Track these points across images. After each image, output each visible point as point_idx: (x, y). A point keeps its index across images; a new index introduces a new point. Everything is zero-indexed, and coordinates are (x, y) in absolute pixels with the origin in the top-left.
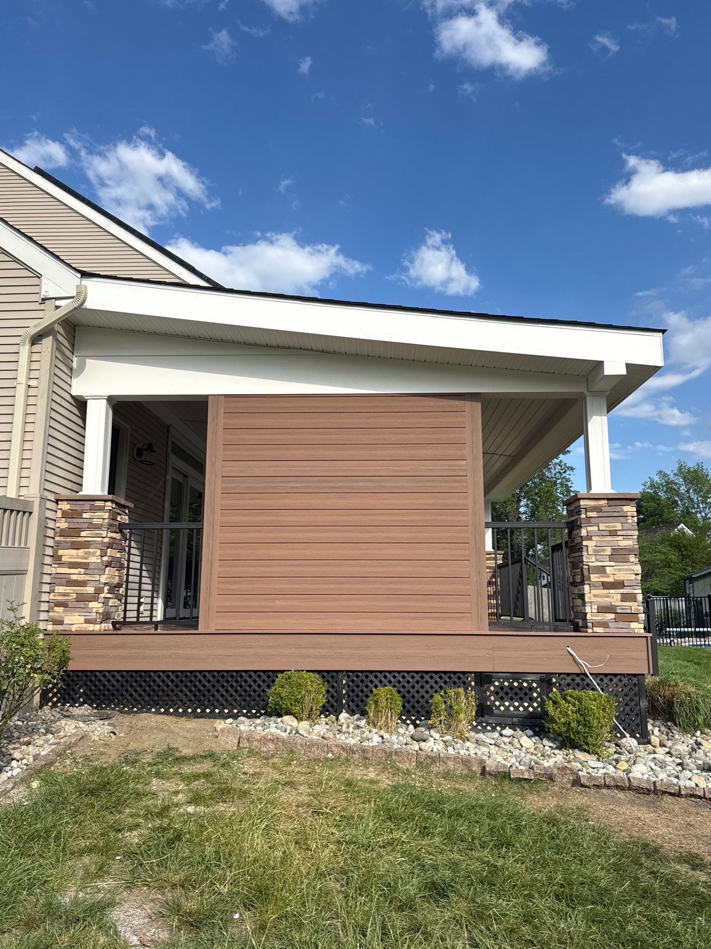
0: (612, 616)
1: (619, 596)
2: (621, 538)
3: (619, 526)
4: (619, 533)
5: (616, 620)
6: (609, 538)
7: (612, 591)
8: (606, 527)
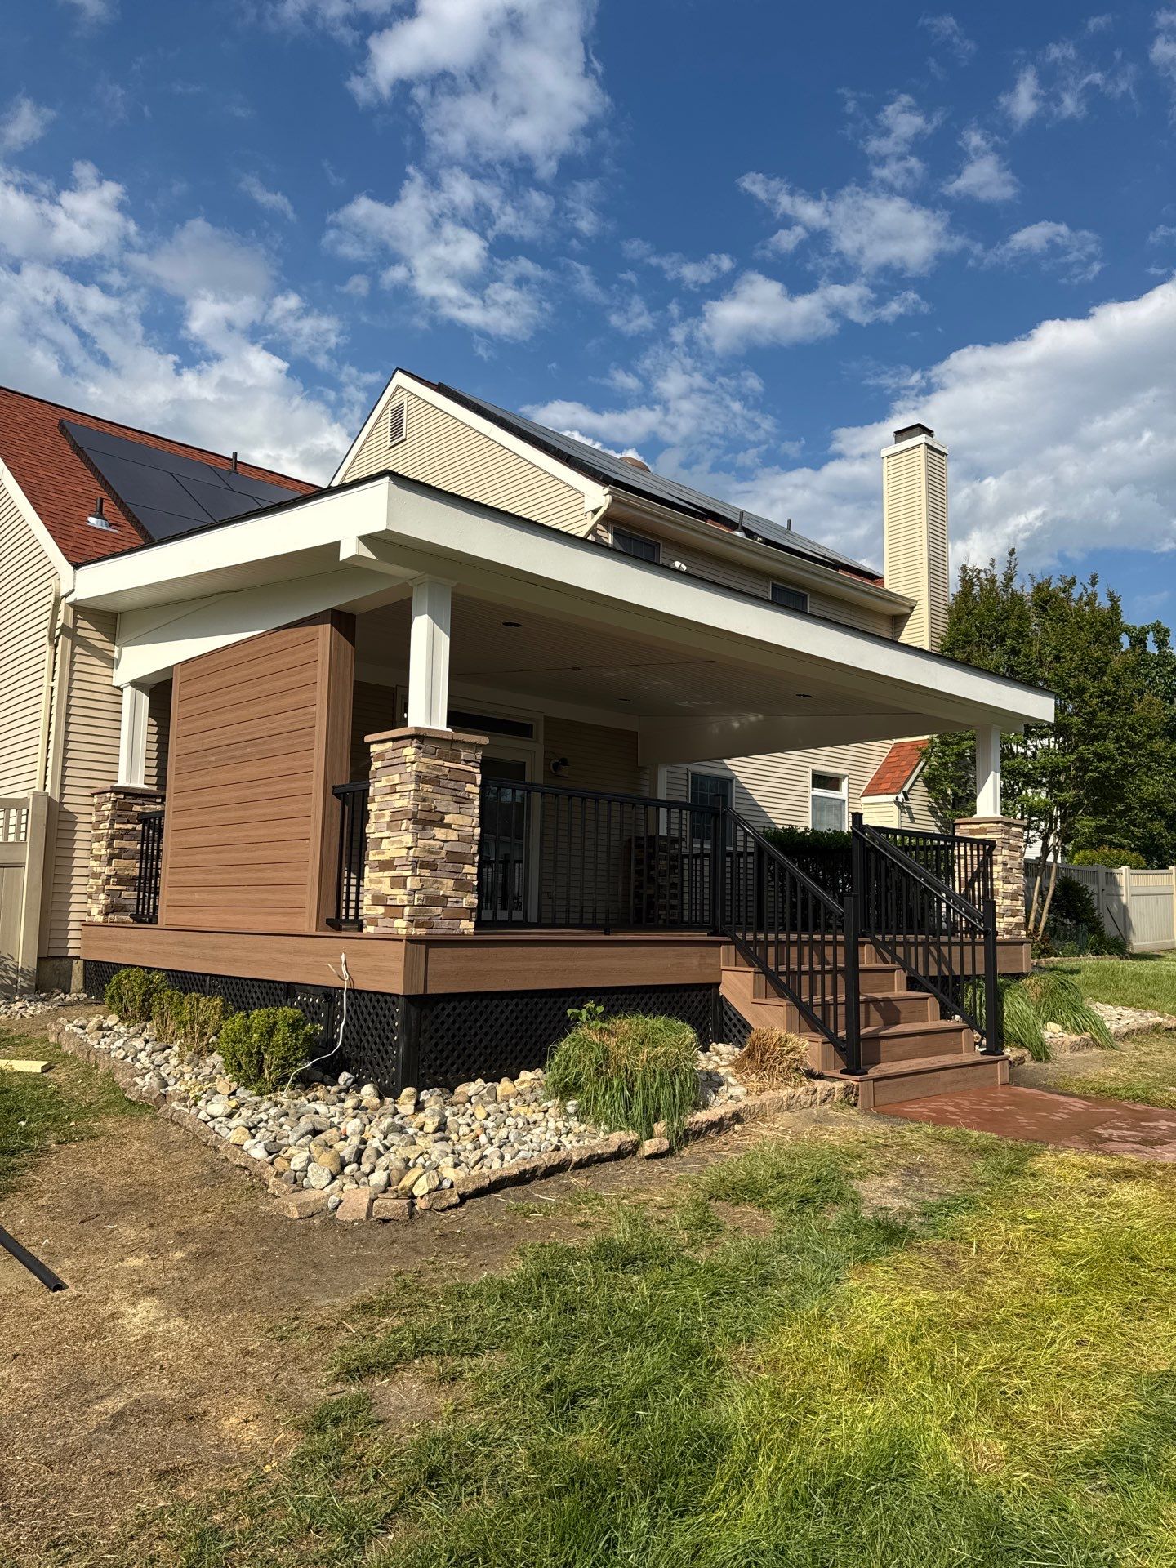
0: (381, 910)
1: (388, 881)
2: (397, 796)
3: (396, 779)
4: (398, 788)
5: (385, 915)
6: (388, 798)
7: (386, 874)
8: (388, 781)
